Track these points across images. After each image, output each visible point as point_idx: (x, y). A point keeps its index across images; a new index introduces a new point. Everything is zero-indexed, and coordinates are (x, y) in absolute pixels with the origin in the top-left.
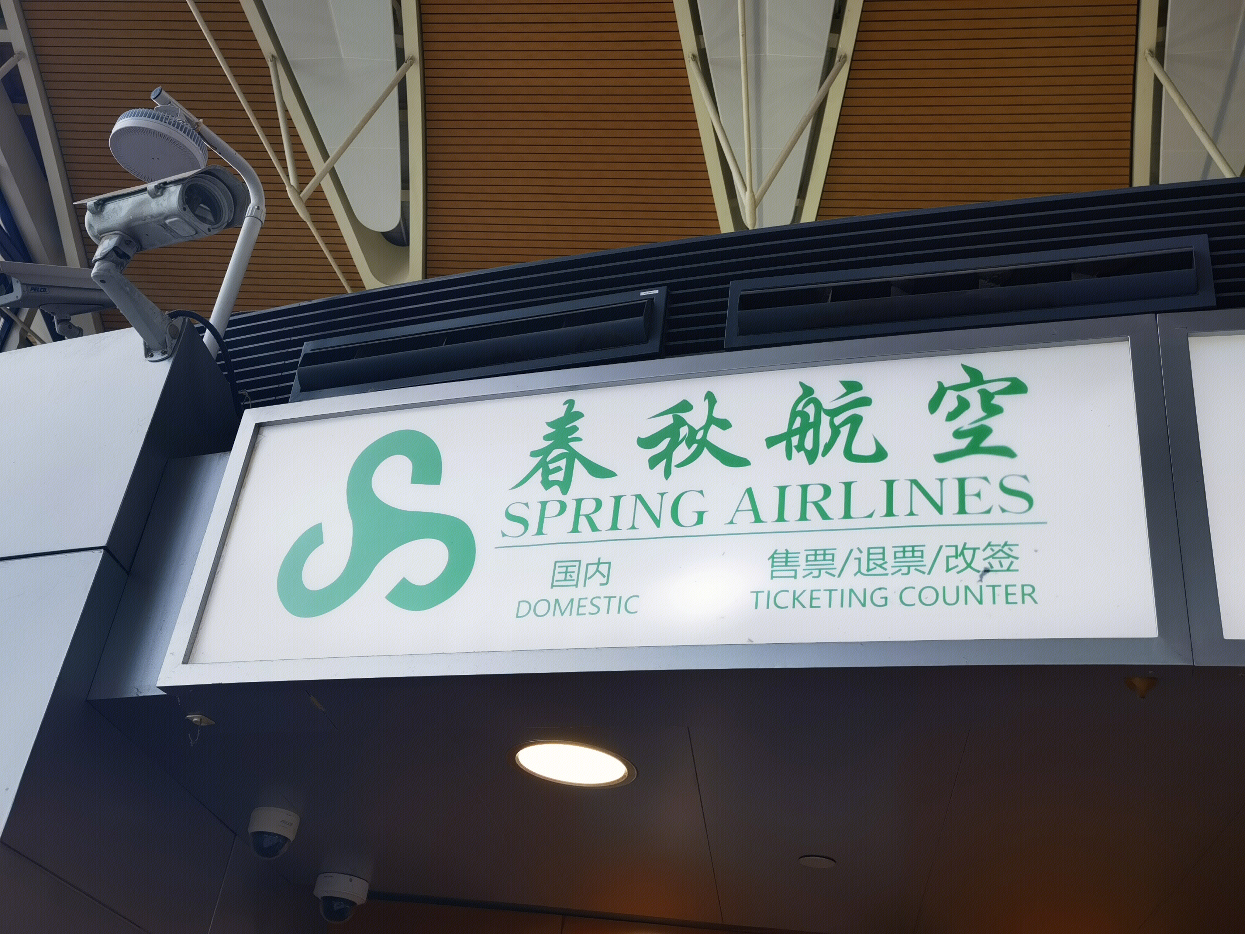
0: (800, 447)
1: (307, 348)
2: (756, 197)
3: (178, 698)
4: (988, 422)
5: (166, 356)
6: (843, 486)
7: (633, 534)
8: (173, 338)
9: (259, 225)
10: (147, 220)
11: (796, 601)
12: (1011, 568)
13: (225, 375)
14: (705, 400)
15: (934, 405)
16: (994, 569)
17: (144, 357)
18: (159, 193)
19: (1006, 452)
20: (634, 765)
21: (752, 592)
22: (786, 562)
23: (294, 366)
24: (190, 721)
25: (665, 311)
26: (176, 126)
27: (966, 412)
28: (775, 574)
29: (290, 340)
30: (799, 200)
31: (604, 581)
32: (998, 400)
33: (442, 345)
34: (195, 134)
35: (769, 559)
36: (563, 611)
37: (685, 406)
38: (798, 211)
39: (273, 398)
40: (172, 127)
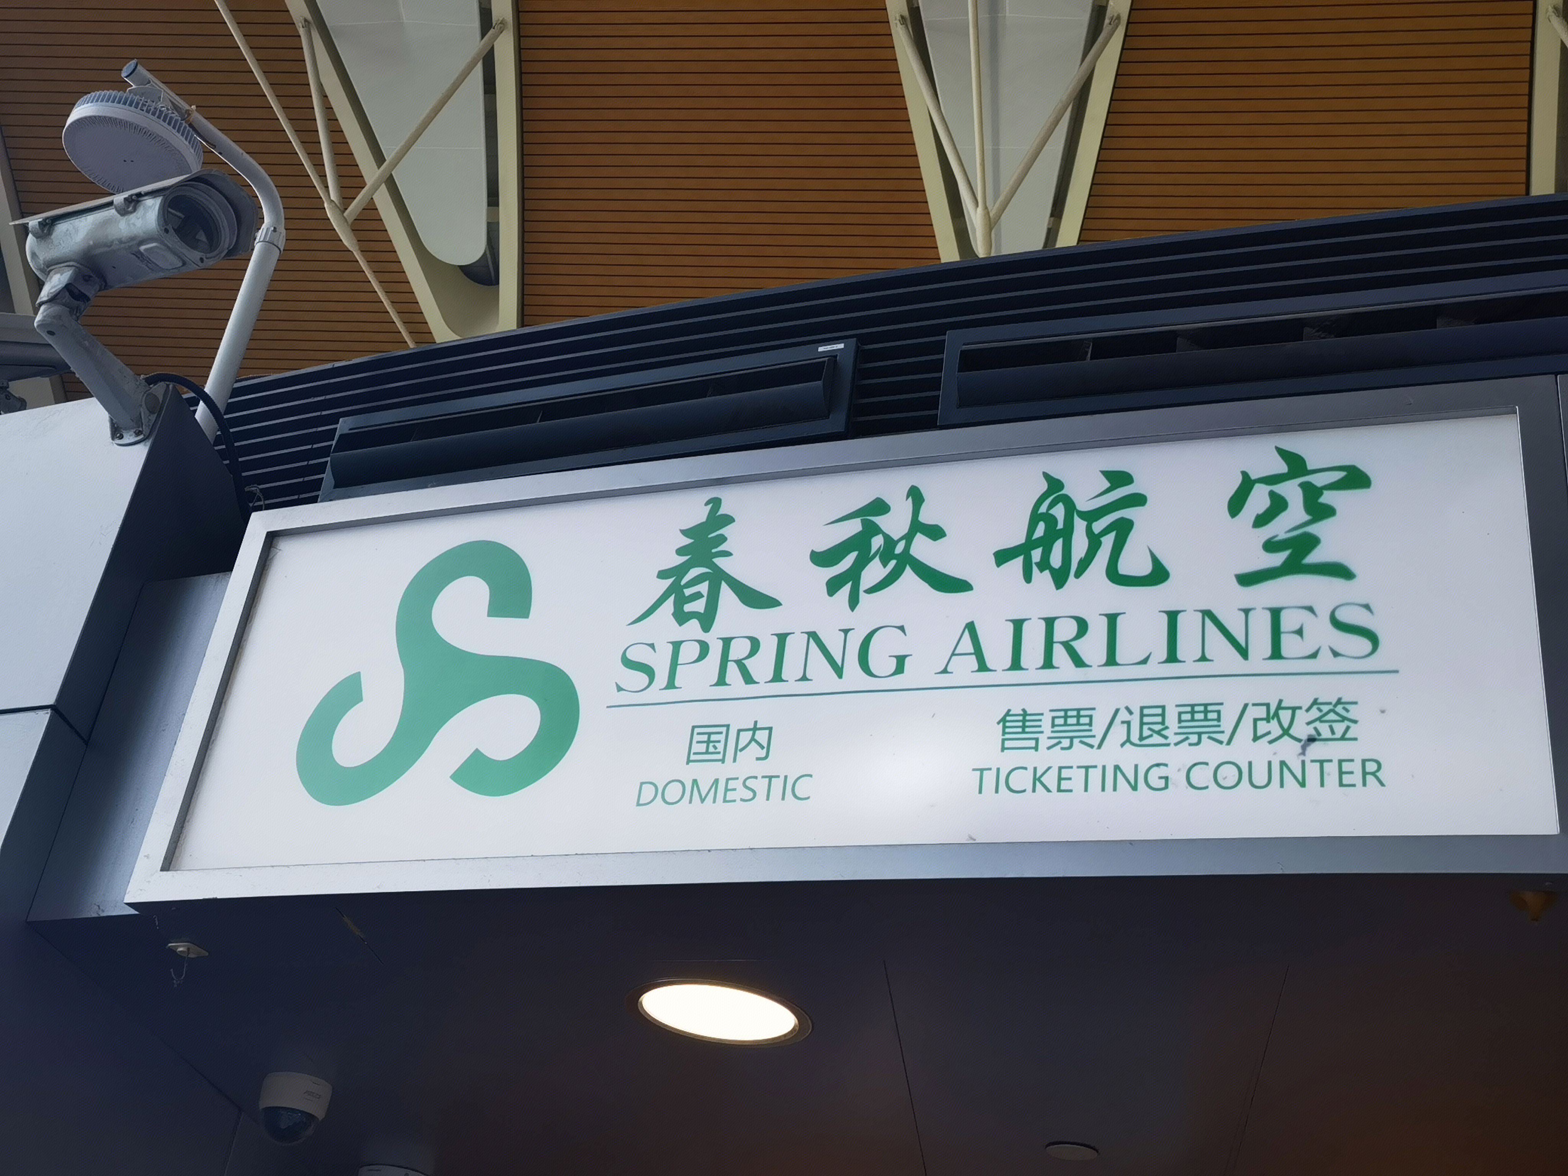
0: (1044, 564)
1: (344, 426)
2: (991, 215)
3: (156, 919)
4: (1314, 529)
5: (141, 437)
6: (1105, 619)
7: (804, 687)
8: (151, 412)
9: (276, 255)
10: (112, 247)
11: (1037, 783)
12: (1347, 736)
13: (226, 465)
14: (907, 498)
15: (1236, 505)
16: (1323, 737)
17: (110, 439)
18: (130, 209)
19: (1340, 571)
20: (807, 1014)
21: (974, 770)
22: (1024, 727)
23: (325, 452)
24: (173, 951)
25: (854, 373)
26: (157, 114)
27: (1283, 514)
28: (1008, 744)
29: (321, 415)
30: (1052, 219)
31: (763, 753)
32: (1328, 498)
33: (535, 422)
34: (184, 126)
35: (998, 723)
36: (703, 797)
37: (880, 507)
38: (1052, 233)
39: (296, 497)
40: (152, 117)
